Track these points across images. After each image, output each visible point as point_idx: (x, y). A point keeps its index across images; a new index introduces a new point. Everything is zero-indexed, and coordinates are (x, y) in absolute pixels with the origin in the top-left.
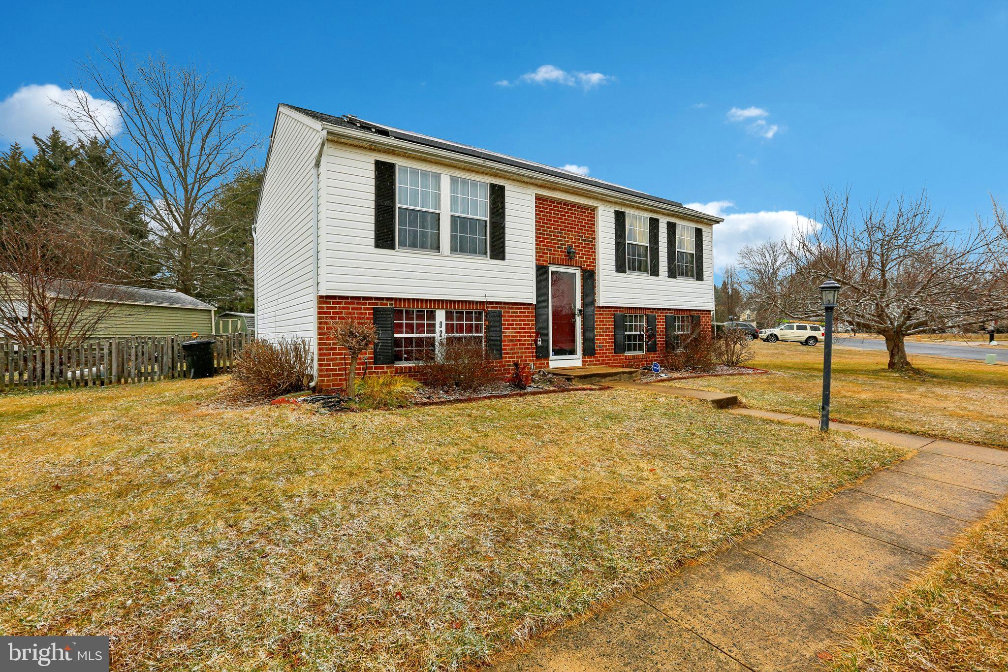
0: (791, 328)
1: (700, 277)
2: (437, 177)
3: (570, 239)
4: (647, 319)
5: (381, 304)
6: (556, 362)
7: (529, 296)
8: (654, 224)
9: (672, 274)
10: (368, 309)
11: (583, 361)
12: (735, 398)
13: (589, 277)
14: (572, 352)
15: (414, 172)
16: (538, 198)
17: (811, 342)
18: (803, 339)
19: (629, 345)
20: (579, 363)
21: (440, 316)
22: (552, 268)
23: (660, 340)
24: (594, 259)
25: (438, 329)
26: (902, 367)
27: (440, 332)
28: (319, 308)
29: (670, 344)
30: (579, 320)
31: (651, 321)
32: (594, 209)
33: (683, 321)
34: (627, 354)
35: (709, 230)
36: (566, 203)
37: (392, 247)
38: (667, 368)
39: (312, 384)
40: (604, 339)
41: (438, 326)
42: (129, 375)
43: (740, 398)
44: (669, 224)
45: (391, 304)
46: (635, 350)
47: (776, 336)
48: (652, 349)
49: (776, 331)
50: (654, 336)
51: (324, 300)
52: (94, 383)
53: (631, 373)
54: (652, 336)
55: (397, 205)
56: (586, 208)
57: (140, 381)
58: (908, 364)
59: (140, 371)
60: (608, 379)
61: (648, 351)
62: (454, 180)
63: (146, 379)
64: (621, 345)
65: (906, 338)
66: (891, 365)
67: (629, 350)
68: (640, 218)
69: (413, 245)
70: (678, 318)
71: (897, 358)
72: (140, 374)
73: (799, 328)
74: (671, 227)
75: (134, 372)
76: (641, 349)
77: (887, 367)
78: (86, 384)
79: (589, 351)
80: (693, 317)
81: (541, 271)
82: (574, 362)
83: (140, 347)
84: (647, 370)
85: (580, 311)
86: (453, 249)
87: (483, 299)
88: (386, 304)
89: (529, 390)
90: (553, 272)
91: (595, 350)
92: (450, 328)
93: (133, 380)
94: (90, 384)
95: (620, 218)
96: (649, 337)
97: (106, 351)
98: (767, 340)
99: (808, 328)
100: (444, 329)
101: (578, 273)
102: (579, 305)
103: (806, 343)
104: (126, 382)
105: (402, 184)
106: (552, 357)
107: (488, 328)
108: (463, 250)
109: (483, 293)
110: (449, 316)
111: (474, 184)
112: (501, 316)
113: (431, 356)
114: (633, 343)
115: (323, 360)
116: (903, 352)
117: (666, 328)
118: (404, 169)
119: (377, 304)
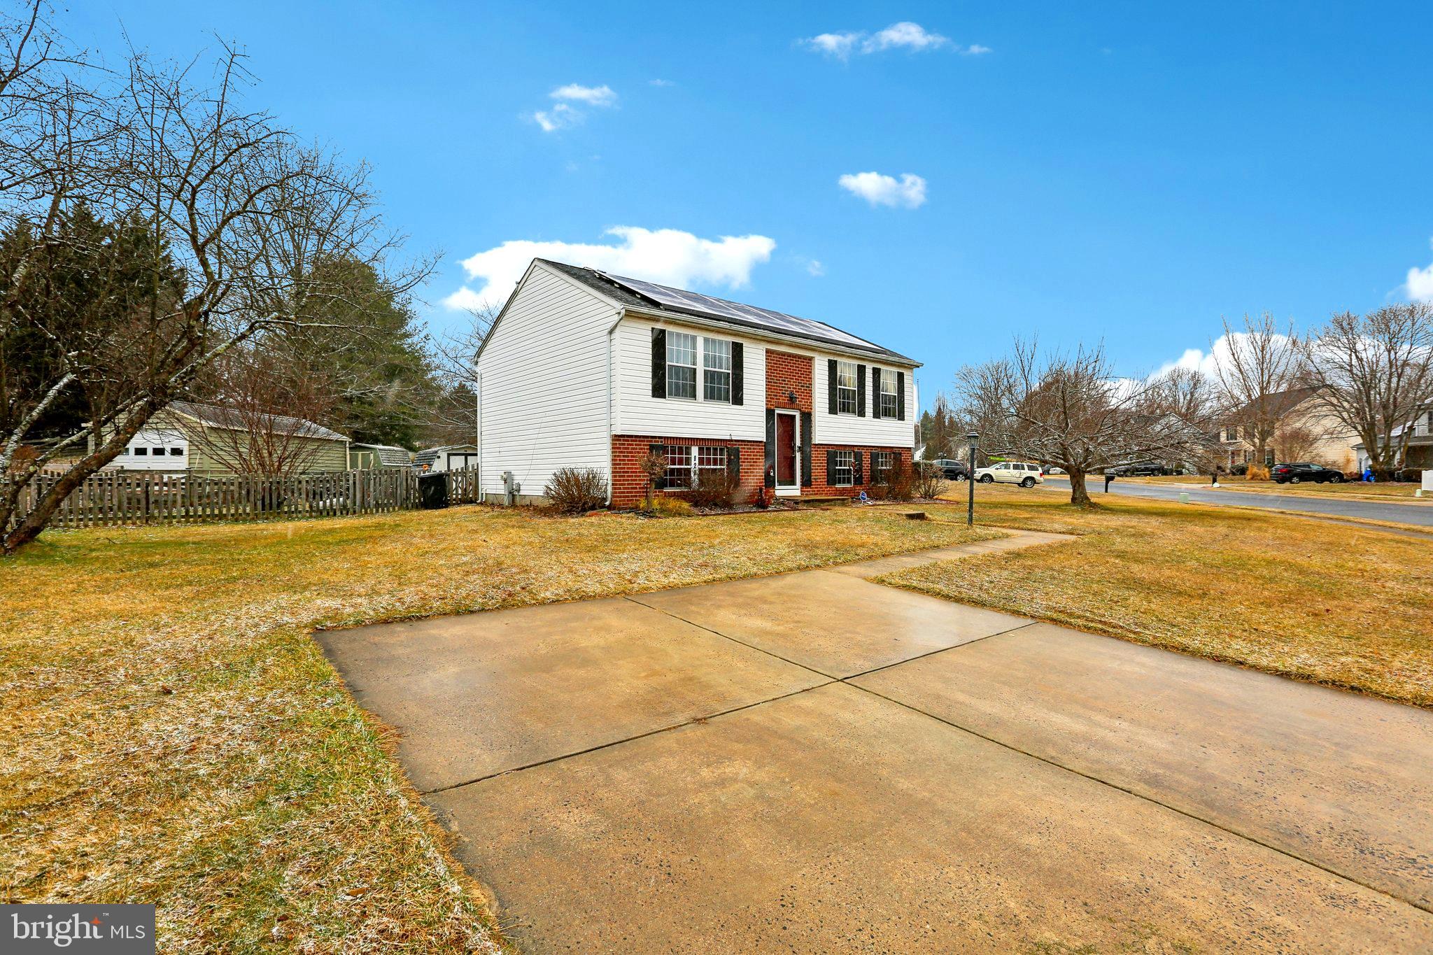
0: (1007, 467)
1: (901, 417)
2: (694, 338)
3: (792, 386)
4: (855, 455)
5: (655, 441)
6: (781, 491)
7: (761, 436)
8: (861, 370)
9: (876, 415)
10: (646, 445)
11: (801, 491)
12: (923, 514)
13: (807, 417)
14: (793, 483)
15: (678, 335)
16: (768, 351)
17: (1029, 483)
18: (1020, 480)
19: (839, 478)
20: (798, 493)
21: (695, 451)
22: (778, 411)
23: (866, 474)
24: (811, 403)
25: (693, 462)
26: (1082, 501)
27: (694, 465)
28: (613, 444)
29: (875, 477)
30: (798, 456)
31: (858, 456)
32: (811, 359)
33: (886, 458)
34: (838, 486)
35: (911, 374)
36: (790, 355)
37: (664, 397)
38: (872, 498)
39: (607, 503)
40: (819, 473)
41: (693, 459)
42: (369, 506)
43: (927, 514)
44: (874, 369)
45: (662, 442)
46: (844, 483)
47: (990, 476)
48: (859, 481)
49: (991, 470)
50: (861, 469)
51: (617, 438)
52: (342, 513)
53: (843, 500)
54: (859, 470)
55: (667, 363)
56: (805, 358)
57: (377, 511)
58: (1087, 498)
59: (377, 502)
60: (827, 503)
61: (855, 484)
62: (706, 340)
63: (383, 510)
64: (832, 478)
65: (1087, 476)
66: (1074, 499)
67: (839, 483)
68: (849, 365)
69: (677, 395)
70: (882, 454)
71: (1078, 493)
72: (377, 505)
73: (1016, 467)
74: (876, 372)
75: (373, 502)
76: (849, 482)
77: (1069, 500)
78: (335, 514)
79: (806, 483)
80: (897, 454)
81: (770, 413)
82: (794, 491)
83: (378, 479)
84: (855, 498)
85: (799, 447)
86: (706, 397)
87: (728, 438)
88: (658, 442)
89: (770, 509)
90: (779, 415)
91: (811, 482)
92: (701, 461)
93: (372, 511)
94: (338, 513)
95: (832, 366)
96: (856, 471)
97: (351, 482)
98: (981, 480)
99: (1026, 467)
100: (697, 462)
101: (798, 415)
102: (798, 443)
103: (1023, 484)
104: (366, 513)
105: (670, 346)
106: (777, 487)
107: (729, 461)
108: (712, 398)
109: (729, 433)
110: (701, 451)
111: (721, 342)
112: (739, 452)
113: (687, 483)
114: (844, 476)
115: (616, 485)
116: (1084, 489)
117: (871, 464)
118: (671, 333)
119: (651, 441)
